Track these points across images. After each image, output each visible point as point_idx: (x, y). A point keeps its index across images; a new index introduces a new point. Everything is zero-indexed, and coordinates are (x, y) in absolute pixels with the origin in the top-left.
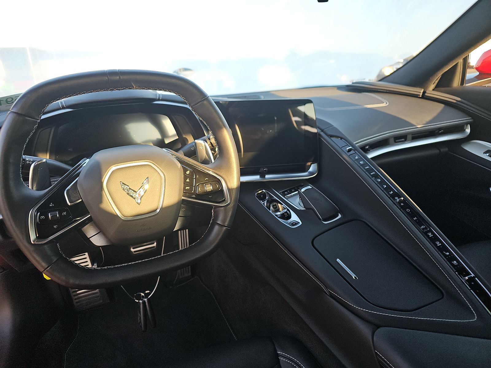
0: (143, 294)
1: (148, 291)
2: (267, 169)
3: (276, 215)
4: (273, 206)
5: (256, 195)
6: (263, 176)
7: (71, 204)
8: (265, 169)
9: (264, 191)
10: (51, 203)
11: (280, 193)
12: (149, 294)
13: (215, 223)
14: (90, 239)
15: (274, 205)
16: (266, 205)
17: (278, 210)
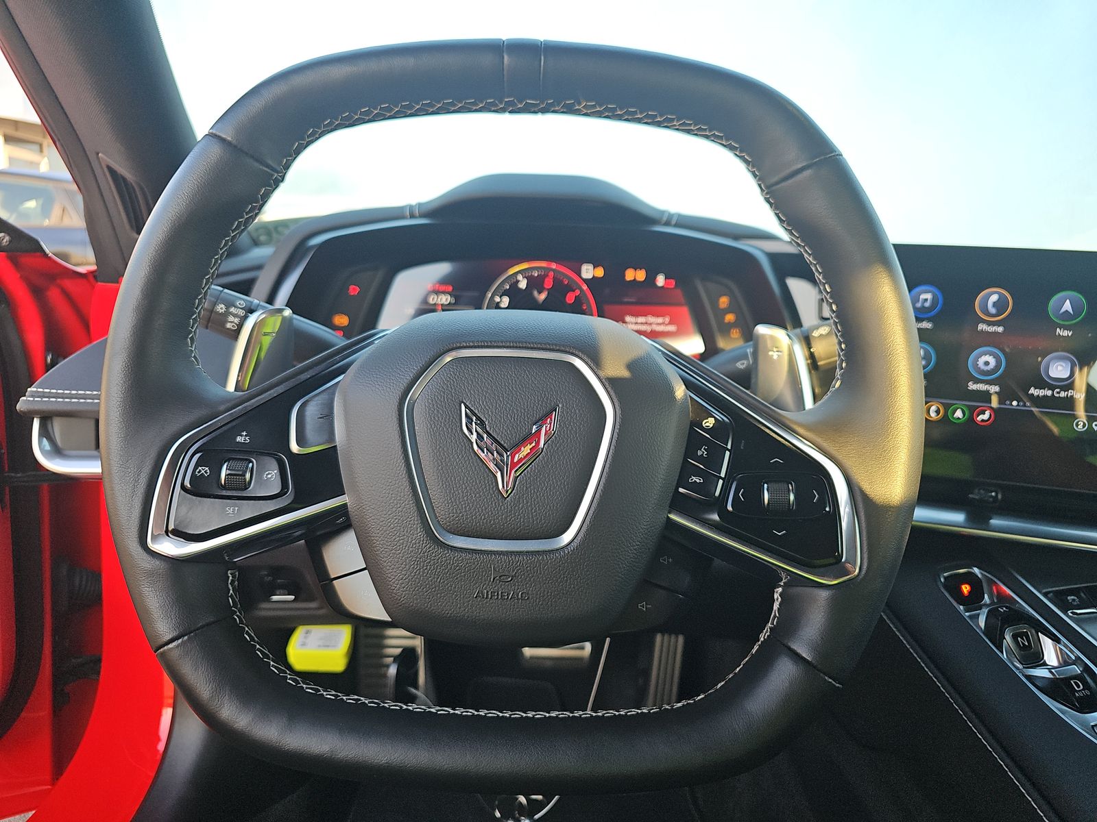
0: (522, 799)
1: (540, 797)
2: (1000, 496)
3: (1029, 678)
4: (1015, 637)
5: (942, 580)
6: (978, 515)
7: (299, 451)
8: (993, 494)
9: (976, 570)
10: (244, 433)
11: (1045, 595)
12: (541, 805)
13: (778, 646)
14: (334, 582)
15: (1022, 635)
16: (983, 627)
17: (1036, 659)
